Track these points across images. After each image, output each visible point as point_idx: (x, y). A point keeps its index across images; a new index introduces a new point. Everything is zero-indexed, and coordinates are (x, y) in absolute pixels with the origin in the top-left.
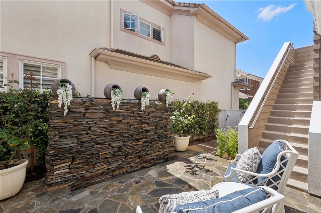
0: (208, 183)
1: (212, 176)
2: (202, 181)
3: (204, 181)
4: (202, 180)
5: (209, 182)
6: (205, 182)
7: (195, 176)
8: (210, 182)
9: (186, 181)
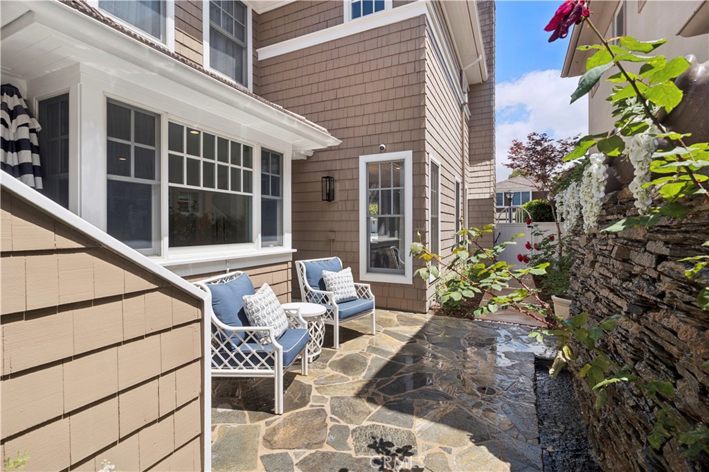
0: (335, 420)
1: (324, 454)
2: (351, 422)
3: (346, 424)
4: (352, 427)
5: (334, 423)
6: (343, 423)
7: (374, 438)
8: (330, 424)
9: (390, 413)
